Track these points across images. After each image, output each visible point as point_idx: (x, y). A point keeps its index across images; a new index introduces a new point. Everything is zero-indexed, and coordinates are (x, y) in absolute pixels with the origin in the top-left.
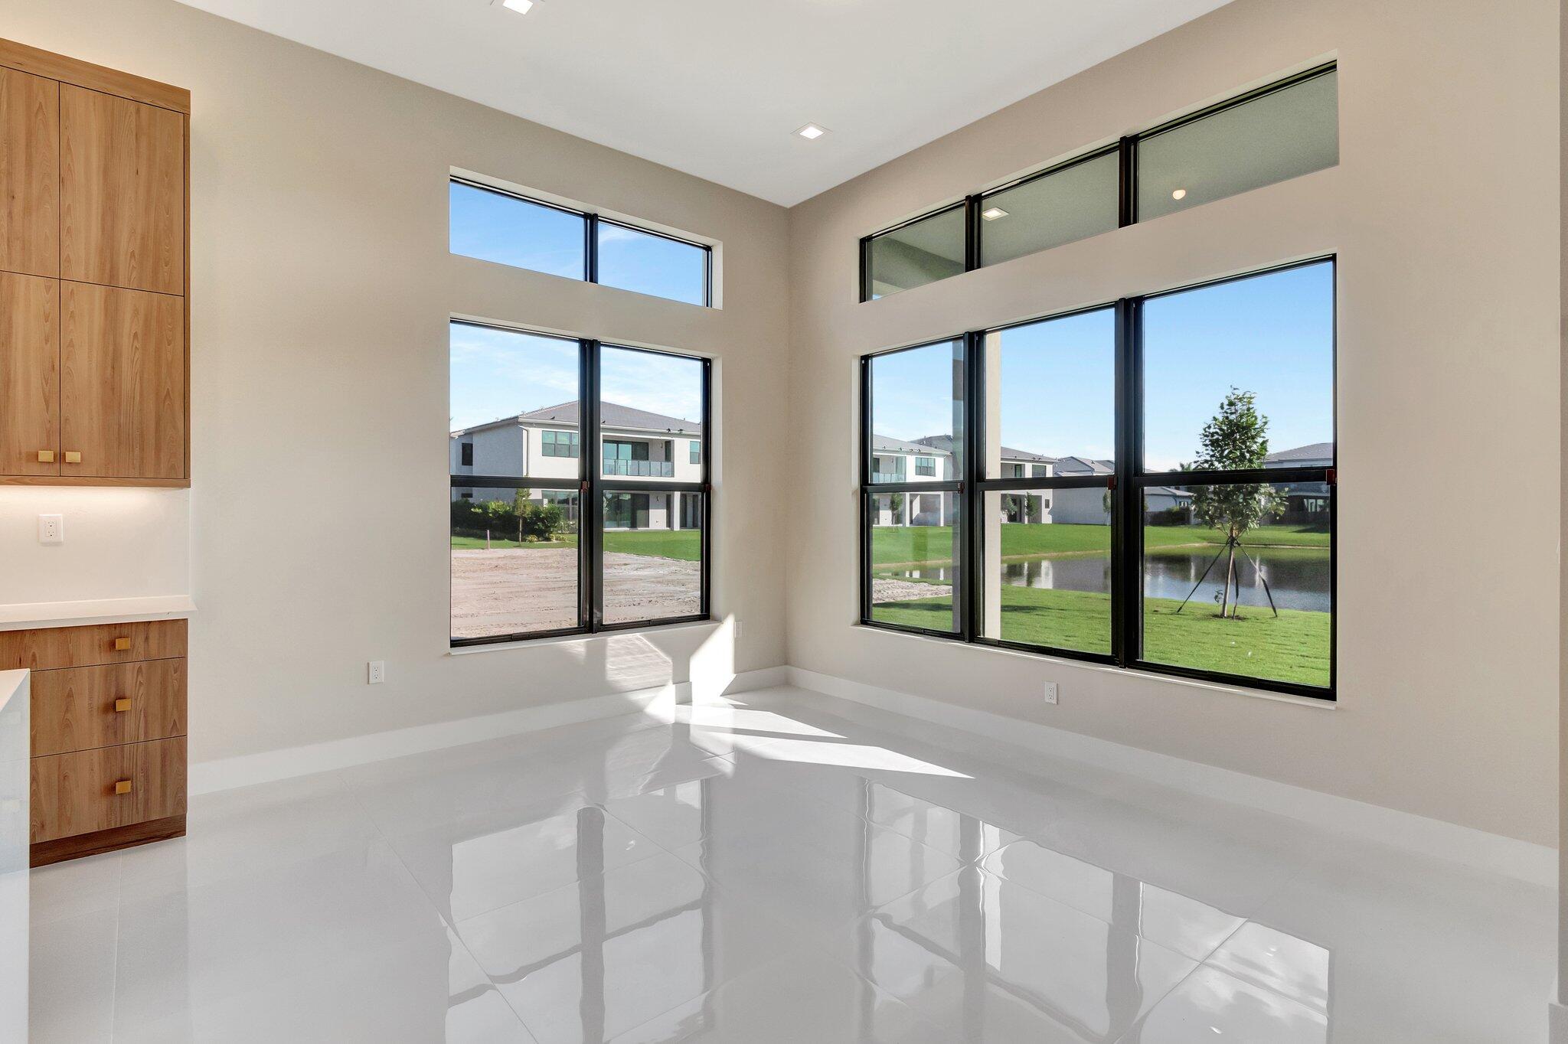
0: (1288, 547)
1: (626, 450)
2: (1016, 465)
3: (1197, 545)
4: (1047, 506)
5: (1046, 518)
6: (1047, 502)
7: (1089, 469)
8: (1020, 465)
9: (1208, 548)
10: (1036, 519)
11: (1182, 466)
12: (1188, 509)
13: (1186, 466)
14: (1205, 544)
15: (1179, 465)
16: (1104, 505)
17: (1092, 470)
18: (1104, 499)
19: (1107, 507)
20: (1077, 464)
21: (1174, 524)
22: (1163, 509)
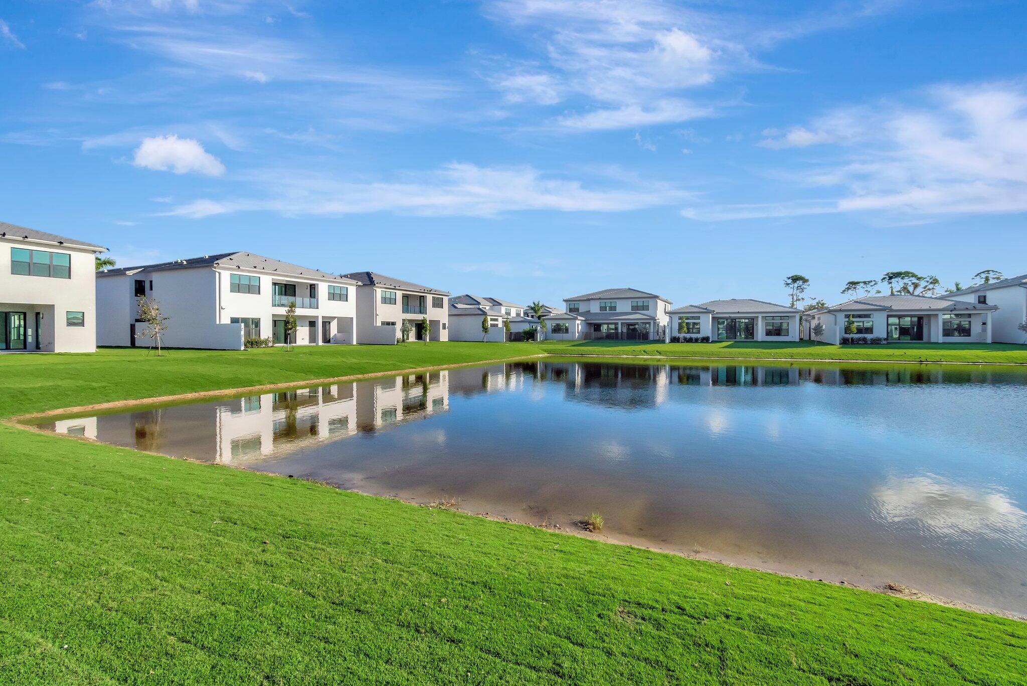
0: (595, 356)
2: (421, 297)
3: (540, 355)
4: (444, 328)
5: (444, 336)
6: (444, 325)
7: (476, 303)
8: (423, 296)
9: (548, 357)
10: (435, 338)
11: (534, 304)
12: (533, 331)
13: (536, 303)
14: (546, 355)
16: (483, 327)
17: (479, 303)
18: (483, 324)
19: (485, 329)
20: (469, 299)
21: (527, 341)
22: (521, 331)
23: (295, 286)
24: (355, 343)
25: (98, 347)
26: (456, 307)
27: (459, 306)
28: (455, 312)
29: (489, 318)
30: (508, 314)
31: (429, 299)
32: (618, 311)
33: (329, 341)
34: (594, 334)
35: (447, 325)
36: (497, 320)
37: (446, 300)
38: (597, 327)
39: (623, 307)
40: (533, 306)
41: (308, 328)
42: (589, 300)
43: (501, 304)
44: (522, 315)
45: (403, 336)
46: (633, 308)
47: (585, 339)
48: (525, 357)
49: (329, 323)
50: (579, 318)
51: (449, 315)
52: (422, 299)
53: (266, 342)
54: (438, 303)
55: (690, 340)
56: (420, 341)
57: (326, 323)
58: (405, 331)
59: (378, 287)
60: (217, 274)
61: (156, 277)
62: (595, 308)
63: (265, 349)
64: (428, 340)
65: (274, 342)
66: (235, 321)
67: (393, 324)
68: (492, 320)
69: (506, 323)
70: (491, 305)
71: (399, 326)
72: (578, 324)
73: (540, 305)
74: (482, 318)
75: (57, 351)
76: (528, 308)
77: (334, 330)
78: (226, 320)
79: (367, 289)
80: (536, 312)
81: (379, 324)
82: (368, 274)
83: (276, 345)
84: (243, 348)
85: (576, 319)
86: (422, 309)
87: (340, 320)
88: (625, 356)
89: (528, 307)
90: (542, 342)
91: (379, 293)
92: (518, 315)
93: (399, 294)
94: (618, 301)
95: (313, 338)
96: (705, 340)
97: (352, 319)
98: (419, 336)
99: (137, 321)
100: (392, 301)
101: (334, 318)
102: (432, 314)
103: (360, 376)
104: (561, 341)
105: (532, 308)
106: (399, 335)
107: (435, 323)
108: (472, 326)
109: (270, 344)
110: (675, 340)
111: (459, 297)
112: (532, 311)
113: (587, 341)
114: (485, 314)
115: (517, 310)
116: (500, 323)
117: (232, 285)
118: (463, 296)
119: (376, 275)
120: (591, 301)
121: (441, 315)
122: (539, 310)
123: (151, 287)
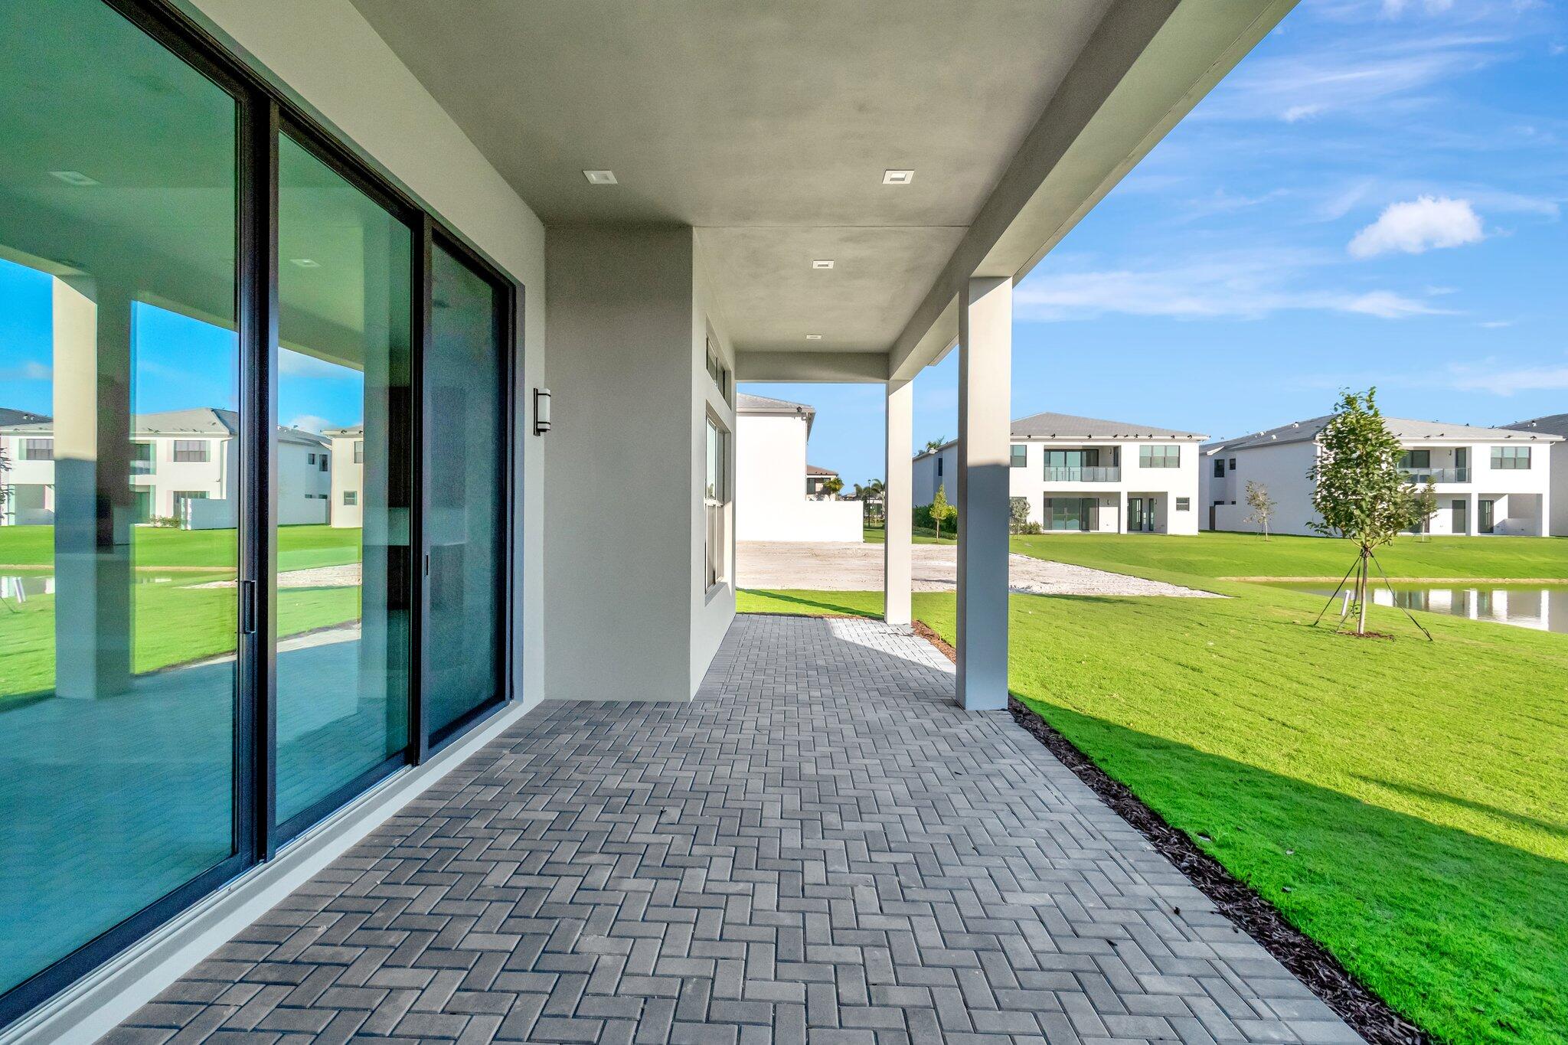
1: (1076, 456)
23: (1428, 451)
24: (1546, 532)
25: (1200, 531)
33: (1491, 530)
41: (1451, 510)
49: (1492, 502)
57: (1486, 503)
61: (1240, 457)
75: (1169, 533)
77: (1500, 513)
87: (1514, 500)
95: (1460, 524)
97: (1539, 496)
99: (1217, 503)
101: (1501, 495)
103: (1552, 580)
123: (1233, 467)
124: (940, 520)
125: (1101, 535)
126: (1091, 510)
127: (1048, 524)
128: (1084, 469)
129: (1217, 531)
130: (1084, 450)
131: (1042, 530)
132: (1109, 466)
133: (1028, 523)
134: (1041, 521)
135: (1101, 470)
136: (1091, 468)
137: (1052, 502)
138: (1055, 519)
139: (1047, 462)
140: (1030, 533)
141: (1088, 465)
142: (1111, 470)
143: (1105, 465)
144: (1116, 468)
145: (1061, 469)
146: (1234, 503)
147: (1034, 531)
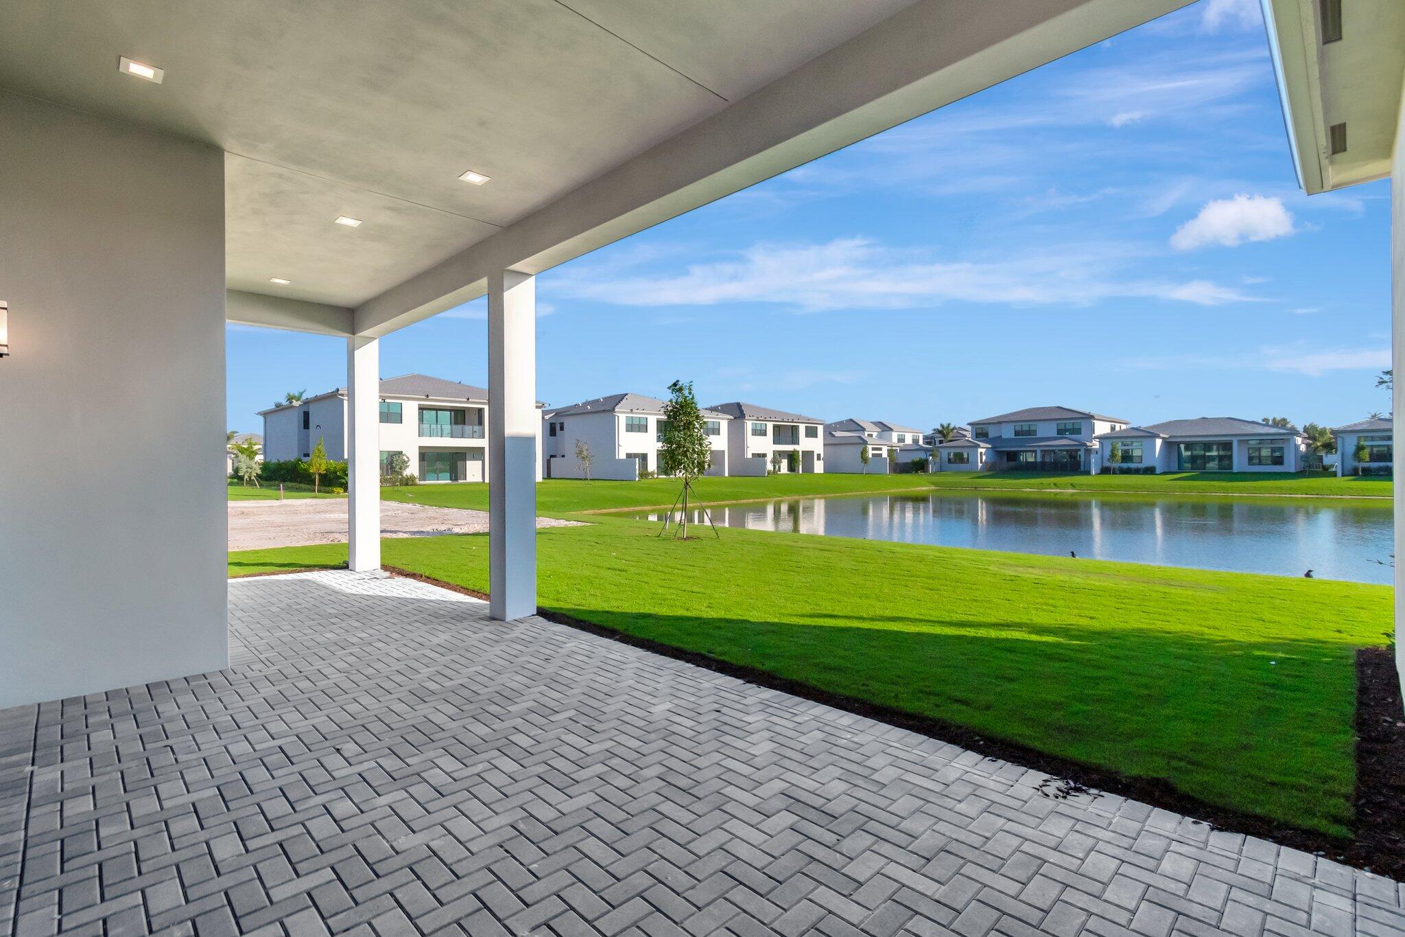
1: (446, 415)
2: (793, 426)
3: (924, 488)
4: (819, 458)
5: (819, 467)
6: (819, 456)
8: (796, 426)
10: (809, 468)
11: (942, 426)
12: (927, 461)
13: (945, 425)
14: (933, 488)
15: (939, 425)
16: (862, 457)
17: (864, 430)
18: (862, 453)
19: (864, 459)
20: (853, 425)
21: (916, 472)
22: (909, 461)
24: (727, 475)
25: (543, 478)
26: (833, 436)
27: (838, 434)
28: (832, 441)
29: (870, 447)
30: (901, 440)
31: (802, 429)
32: (1039, 435)
34: (1005, 464)
35: (822, 456)
36: (880, 449)
37: (820, 429)
38: (1012, 456)
39: (1046, 430)
40: (940, 428)
42: (1000, 423)
43: (891, 430)
44: (921, 442)
45: (774, 468)
46: (1060, 432)
47: (989, 470)
48: (904, 490)
50: (982, 444)
51: (824, 445)
52: (794, 429)
53: (652, 474)
54: (811, 433)
55: (1128, 471)
56: (792, 473)
58: (775, 462)
59: (749, 420)
60: (617, 417)
61: (566, 420)
62: (1008, 432)
63: (651, 480)
64: (801, 472)
65: (658, 475)
66: (629, 456)
67: (764, 455)
68: (873, 449)
69: (890, 452)
70: (879, 430)
71: (770, 457)
72: (981, 453)
73: (952, 426)
74: (864, 446)
76: (933, 432)
78: (622, 456)
79: (738, 421)
80: (944, 436)
81: (750, 456)
82: (739, 405)
83: (660, 477)
84: (637, 479)
85: (978, 446)
86: (795, 441)
87: (713, 453)
88: (1028, 490)
89: (935, 430)
90: (934, 474)
91: (749, 425)
92: (916, 441)
93: (770, 426)
94: (1038, 424)
96: (1150, 471)
97: (724, 451)
98: (792, 468)
99: (552, 456)
100: (763, 433)
102: (806, 444)
104: (959, 472)
105: (940, 432)
106: (770, 467)
107: (808, 455)
108: (850, 456)
109: (656, 476)
110: (1105, 471)
111: (841, 423)
112: (940, 435)
113: (991, 473)
114: (865, 443)
115: (913, 436)
116: (885, 454)
117: (627, 425)
118: (846, 421)
119: (747, 406)
120: (1003, 424)
121: (815, 445)
122: (948, 434)
123: (562, 429)
124: (320, 474)
125: (470, 484)
126: (460, 464)
127: (423, 475)
128: (454, 426)
129: (553, 478)
130: (453, 410)
131: (417, 481)
132: (475, 425)
133: (404, 475)
134: (416, 473)
135: (468, 428)
136: (460, 427)
137: (426, 455)
138: (428, 471)
139: (421, 420)
140: (407, 484)
141: (456, 423)
142: (476, 428)
143: (472, 424)
144: (481, 427)
145: (434, 426)
146: (563, 456)
147: (410, 483)
